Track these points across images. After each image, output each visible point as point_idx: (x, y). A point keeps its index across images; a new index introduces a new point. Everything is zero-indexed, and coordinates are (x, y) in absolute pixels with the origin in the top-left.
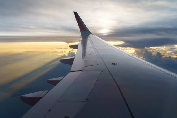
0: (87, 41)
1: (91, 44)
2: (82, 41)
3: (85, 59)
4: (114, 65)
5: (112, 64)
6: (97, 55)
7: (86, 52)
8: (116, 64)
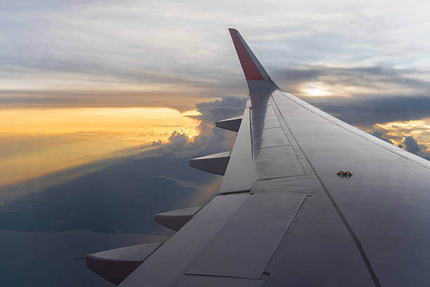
0: (266, 108)
1: (278, 116)
2: (250, 108)
3: (258, 160)
4: (344, 178)
5: (339, 174)
6: (294, 149)
7: (261, 140)
8: (350, 175)
